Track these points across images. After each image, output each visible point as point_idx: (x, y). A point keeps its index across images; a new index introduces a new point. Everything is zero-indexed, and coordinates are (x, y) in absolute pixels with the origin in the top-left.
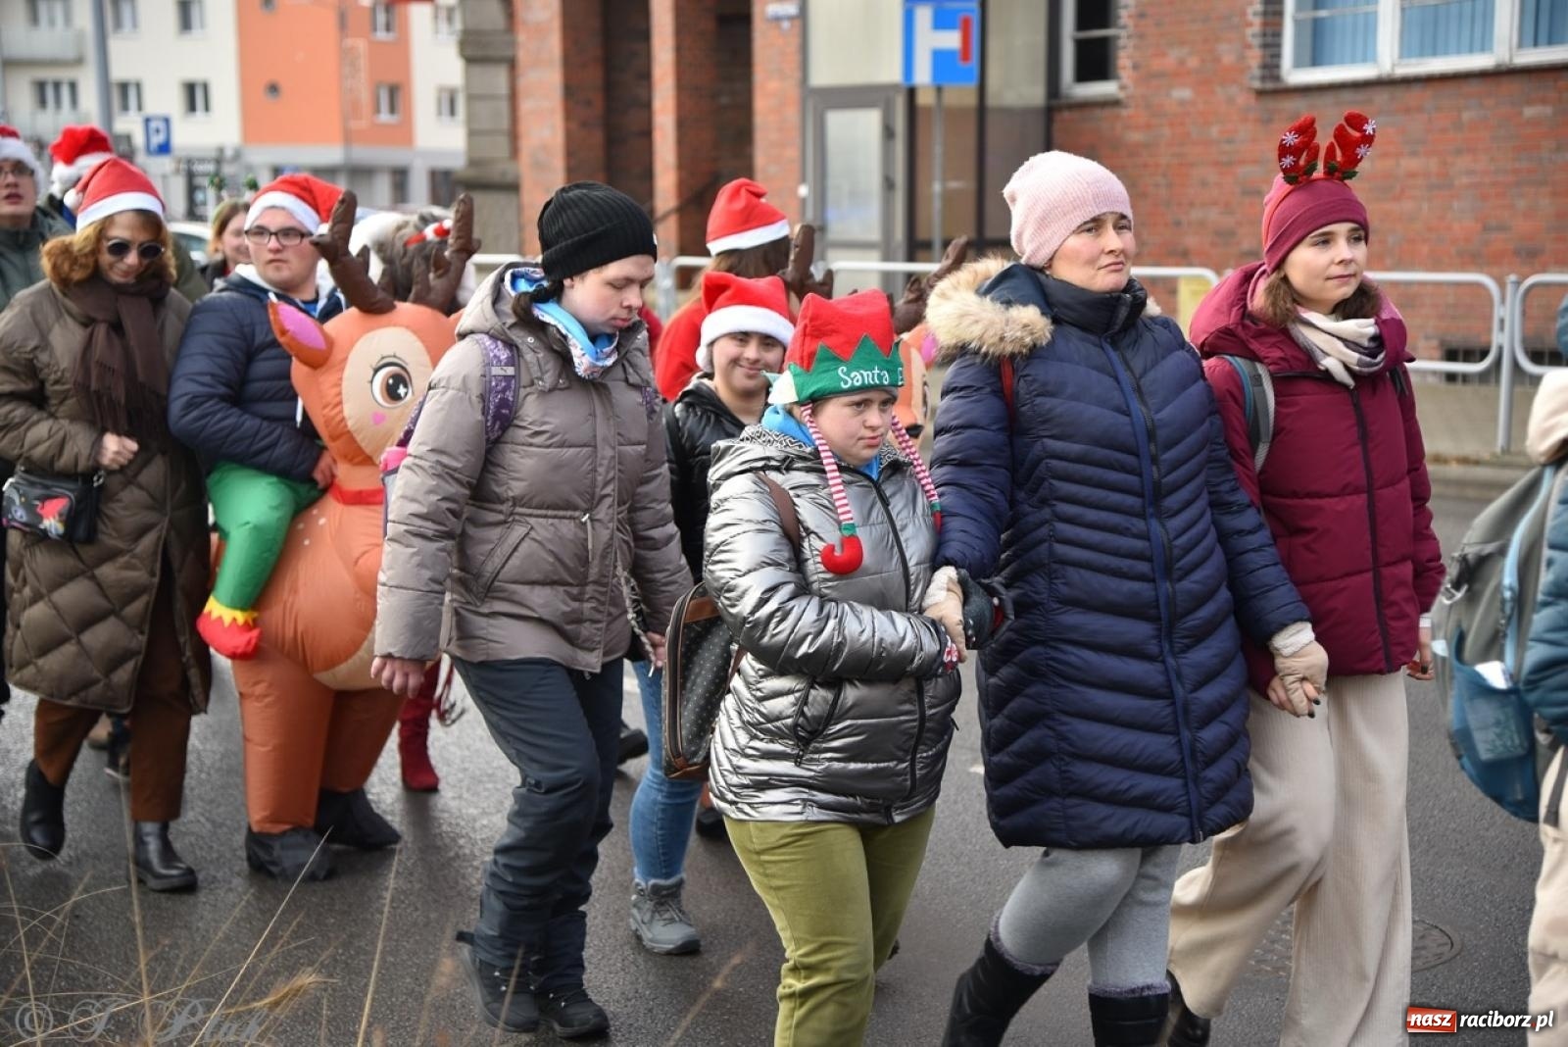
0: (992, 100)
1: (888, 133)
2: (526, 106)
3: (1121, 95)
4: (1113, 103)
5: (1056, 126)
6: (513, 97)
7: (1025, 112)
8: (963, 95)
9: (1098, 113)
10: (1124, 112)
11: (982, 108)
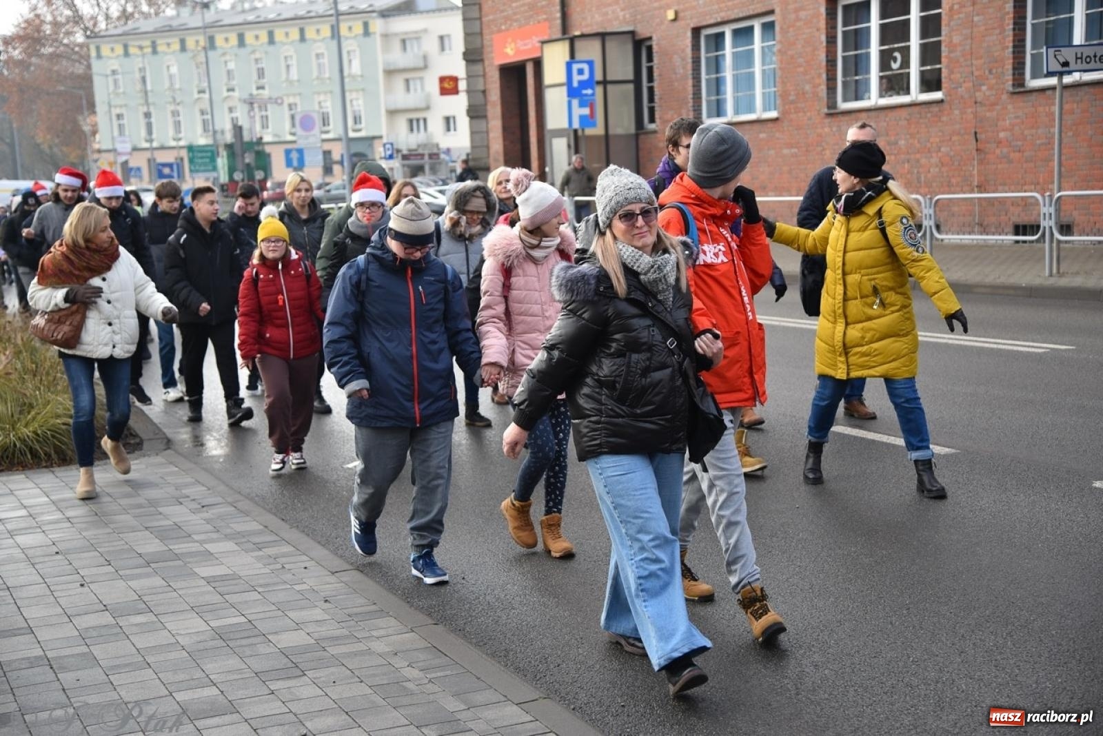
0: (611, 132)
1: (569, 146)
2: (491, 135)
3: (657, 129)
4: (655, 132)
5: (640, 141)
6: (487, 132)
7: (627, 136)
8: (598, 130)
9: (652, 136)
10: (658, 135)
11: (607, 135)
